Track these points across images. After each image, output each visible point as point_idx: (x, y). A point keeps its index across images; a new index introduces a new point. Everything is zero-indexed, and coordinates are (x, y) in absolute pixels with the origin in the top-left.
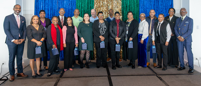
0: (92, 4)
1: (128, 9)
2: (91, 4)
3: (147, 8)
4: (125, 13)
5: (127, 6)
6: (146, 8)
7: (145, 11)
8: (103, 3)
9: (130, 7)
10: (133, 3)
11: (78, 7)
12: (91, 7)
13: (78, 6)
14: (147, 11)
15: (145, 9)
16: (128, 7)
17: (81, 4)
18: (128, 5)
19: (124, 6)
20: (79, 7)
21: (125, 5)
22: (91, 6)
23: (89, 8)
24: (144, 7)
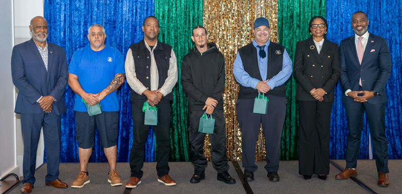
0: (198, 9)
1: (295, 25)
2: (196, 11)
3: (348, 23)
4: (287, 34)
5: (292, 17)
6: (345, 22)
7: (342, 31)
8: (227, 6)
9: (300, 19)
10: (308, 6)
11: (161, 18)
12: (193, 20)
13: (161, 15)
14: (346, 28)
15: (342, 23)
16: (295, 19)
17: (167, 10)
18: (295, 14)
19: (285, 15)
20: (163, 17)
21: (287, 14)
22: (194, 16)
23: (189, 22)
24: (338, 20)
